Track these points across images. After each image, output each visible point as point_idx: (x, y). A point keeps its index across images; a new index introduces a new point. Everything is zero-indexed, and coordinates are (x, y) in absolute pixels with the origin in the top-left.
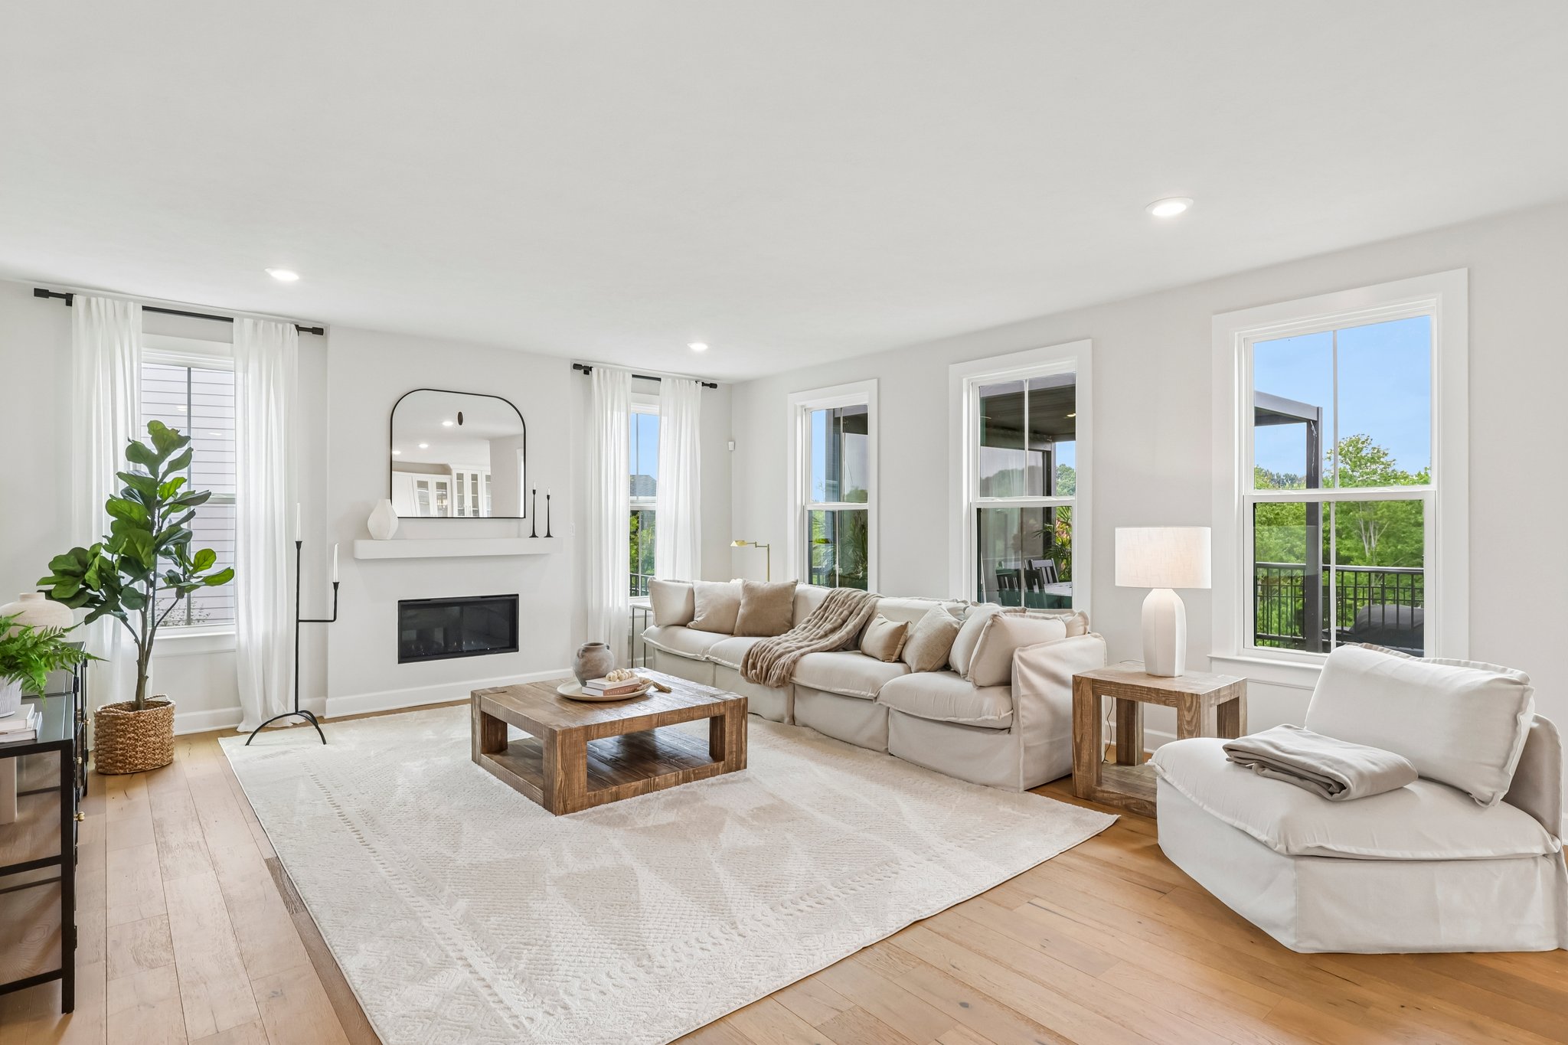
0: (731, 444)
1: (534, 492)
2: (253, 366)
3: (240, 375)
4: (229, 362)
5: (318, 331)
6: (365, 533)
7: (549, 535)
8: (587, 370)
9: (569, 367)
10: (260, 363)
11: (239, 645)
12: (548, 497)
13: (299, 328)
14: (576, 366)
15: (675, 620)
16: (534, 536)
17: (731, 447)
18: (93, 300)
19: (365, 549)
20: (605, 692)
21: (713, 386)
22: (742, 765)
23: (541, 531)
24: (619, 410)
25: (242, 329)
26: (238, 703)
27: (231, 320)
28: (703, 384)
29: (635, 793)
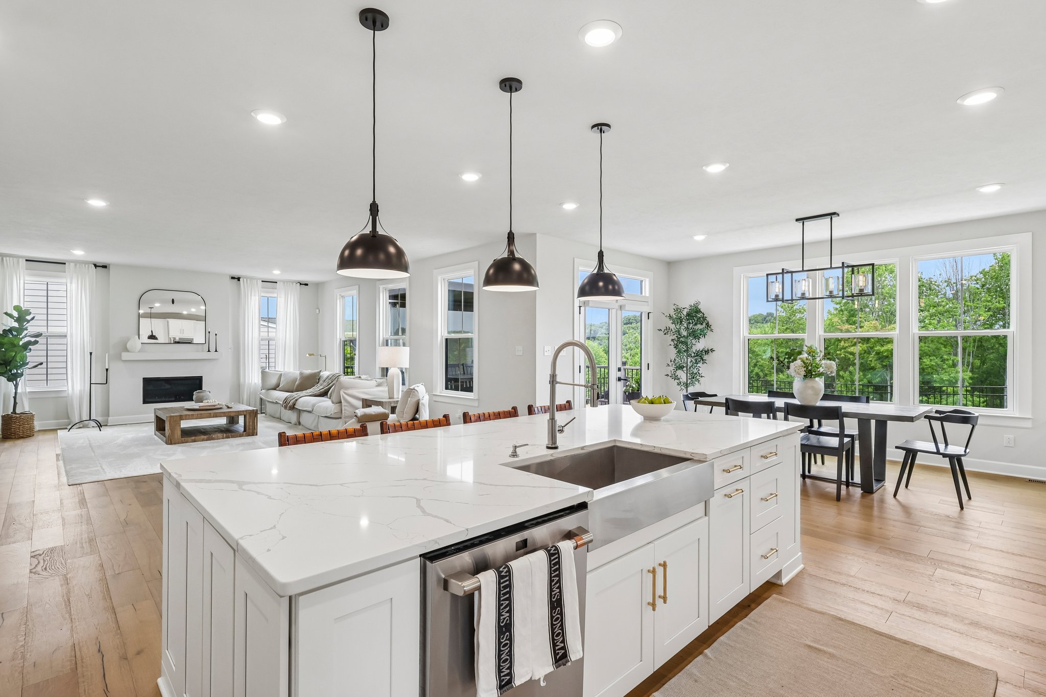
0: (317, 310)
1: (209, 332)
2: (74, 281)
3: (69, 285)
4: (64, 280)
5: (105, 267)
6: (126, 350)
7: (216, 351)
8: (239, 279)
9: (228, 278)
10: (78, 281)
11: (68, 394)
12: (216, 335)
13: (96, 266)
14: (233, 278)
15: (272, 387)
16: (209, 351)
17: (318, 312)
18: (5, 258)
19: (125, 356)
20: (199, 407)
21: (307, 285)
22: (255, 434)
23: (213, 348)
24: (255, 295)
25: (70, 267)
26: (68, 418)
27: (65, 264)
28: (301, 284)
29: (203, 440)
